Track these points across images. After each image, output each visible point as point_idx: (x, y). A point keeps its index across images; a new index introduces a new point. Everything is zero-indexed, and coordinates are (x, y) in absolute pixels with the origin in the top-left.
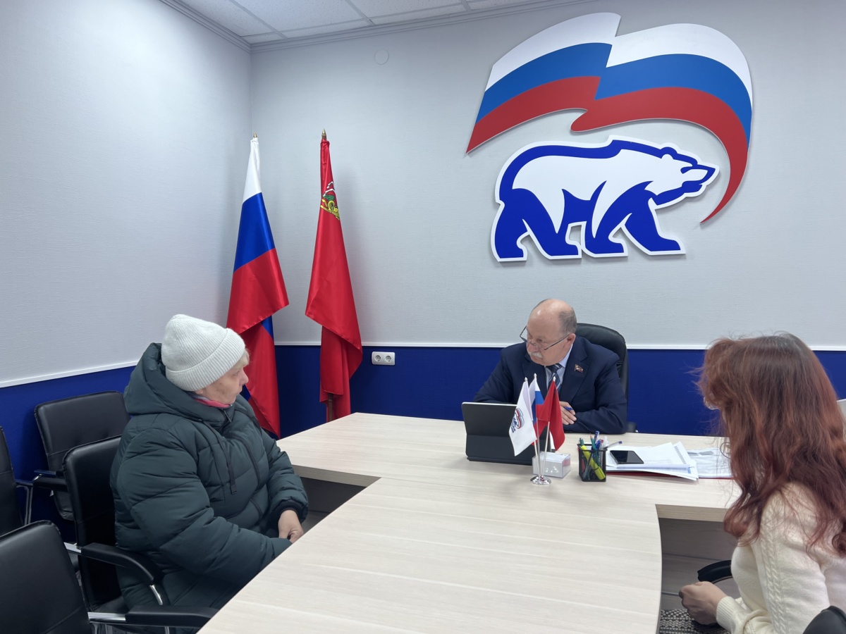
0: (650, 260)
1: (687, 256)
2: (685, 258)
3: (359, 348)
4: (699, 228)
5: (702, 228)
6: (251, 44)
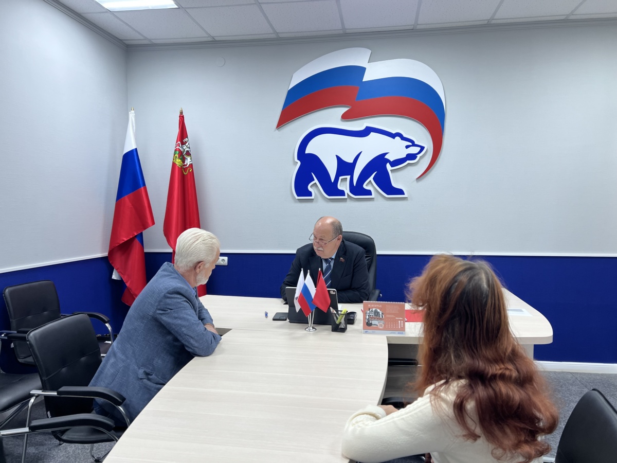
0: (387, 200)
1: (408, 199)
2: (407, 200)
4: (415, 182)
5: (417, 182)
6: (127, 45)
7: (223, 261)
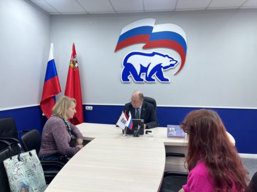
0: (161, 83)
2: (170, 83)
5: (174, 76)
7: (90, 108)
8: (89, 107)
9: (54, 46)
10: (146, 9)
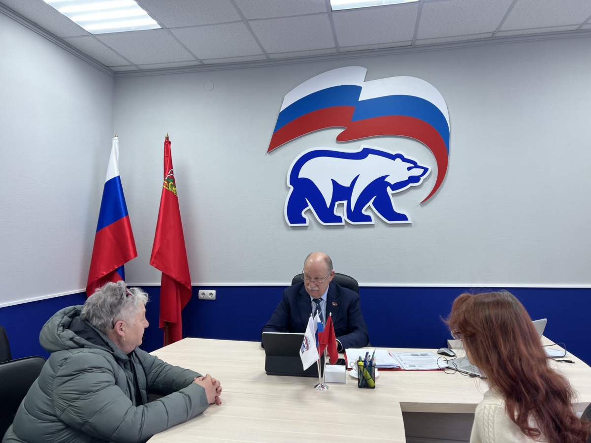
0: (389, 226)
2: (411, 226)
3: (189, 288)
4: (420, 206)
6: (115, 72)
7: (210, 295)
8: (207, 292)
9: (120, 143)
10: (340, 44)
